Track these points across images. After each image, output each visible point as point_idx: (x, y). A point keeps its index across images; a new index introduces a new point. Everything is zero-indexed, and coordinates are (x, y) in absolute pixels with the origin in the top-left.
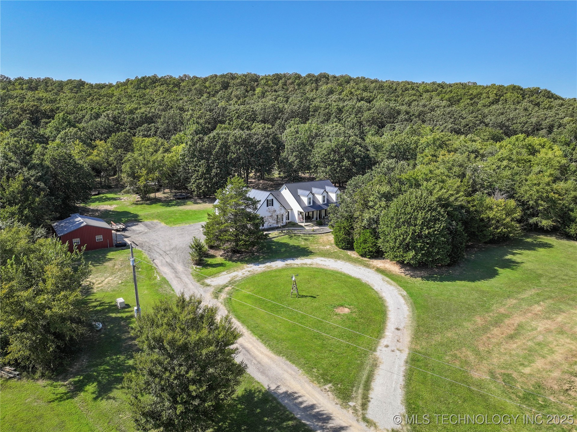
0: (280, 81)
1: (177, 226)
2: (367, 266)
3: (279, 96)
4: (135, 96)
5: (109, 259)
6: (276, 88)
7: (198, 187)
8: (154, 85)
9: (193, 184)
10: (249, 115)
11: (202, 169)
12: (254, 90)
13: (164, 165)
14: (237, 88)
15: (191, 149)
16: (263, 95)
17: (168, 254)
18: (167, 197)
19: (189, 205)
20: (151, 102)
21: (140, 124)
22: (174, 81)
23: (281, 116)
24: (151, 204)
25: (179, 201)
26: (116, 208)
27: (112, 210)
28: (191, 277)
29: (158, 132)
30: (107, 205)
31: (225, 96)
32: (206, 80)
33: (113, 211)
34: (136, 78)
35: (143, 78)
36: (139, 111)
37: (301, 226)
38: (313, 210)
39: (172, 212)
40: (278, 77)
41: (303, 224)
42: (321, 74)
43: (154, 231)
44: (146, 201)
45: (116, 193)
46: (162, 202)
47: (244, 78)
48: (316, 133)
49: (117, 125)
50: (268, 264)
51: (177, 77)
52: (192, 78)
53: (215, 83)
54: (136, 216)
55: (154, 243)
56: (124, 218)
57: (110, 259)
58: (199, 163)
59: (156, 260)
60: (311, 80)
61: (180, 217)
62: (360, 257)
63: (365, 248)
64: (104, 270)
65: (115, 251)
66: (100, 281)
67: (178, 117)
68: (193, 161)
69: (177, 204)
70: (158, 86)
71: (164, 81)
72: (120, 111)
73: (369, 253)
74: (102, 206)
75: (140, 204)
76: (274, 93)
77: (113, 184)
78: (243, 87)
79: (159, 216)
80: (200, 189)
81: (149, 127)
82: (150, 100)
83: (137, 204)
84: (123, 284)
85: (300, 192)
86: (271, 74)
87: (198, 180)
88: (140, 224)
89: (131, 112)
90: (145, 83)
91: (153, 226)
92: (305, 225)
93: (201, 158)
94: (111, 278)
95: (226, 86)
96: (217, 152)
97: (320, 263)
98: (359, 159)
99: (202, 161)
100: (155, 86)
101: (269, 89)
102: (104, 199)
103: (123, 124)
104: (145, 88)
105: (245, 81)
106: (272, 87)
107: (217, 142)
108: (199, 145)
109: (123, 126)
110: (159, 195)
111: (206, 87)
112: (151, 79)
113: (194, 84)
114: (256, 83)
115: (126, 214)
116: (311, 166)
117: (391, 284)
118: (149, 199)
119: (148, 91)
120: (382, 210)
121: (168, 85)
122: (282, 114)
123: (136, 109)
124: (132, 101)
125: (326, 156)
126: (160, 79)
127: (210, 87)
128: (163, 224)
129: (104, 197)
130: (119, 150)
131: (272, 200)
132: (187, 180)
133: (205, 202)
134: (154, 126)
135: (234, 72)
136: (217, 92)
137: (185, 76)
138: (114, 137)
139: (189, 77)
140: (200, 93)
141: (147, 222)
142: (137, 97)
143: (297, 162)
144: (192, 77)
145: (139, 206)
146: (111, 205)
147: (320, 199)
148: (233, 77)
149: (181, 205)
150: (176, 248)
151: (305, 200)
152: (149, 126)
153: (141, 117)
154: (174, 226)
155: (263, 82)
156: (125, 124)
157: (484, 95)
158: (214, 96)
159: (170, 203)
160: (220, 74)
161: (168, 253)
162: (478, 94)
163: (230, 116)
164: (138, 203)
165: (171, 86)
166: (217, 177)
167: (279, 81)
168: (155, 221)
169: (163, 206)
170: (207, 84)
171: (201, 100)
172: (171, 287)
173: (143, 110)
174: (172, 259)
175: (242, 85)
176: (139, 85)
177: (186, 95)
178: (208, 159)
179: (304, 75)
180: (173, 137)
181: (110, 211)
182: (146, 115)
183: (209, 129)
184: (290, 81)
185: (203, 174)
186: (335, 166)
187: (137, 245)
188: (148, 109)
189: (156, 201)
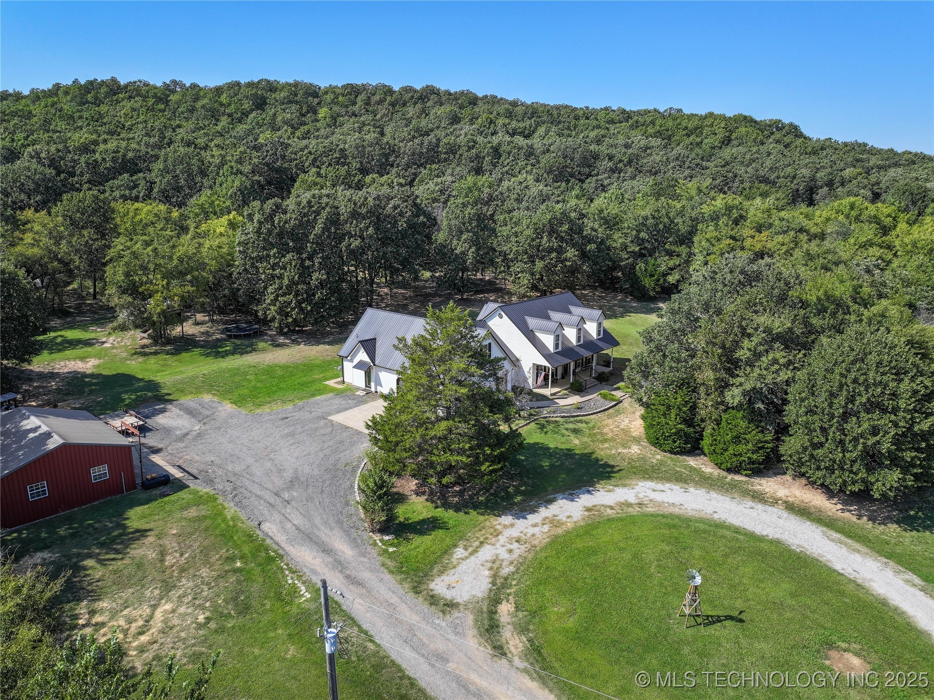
0: (359, 98)
1: (266, 409)
2: (760, 497)
3: (364, 124)
4: (81, 117)
5: (137, 531)
6: (356, 109)
7: (281, 311)
8: (115, 98)
9: (269, 304)
10: (336, 158)
11: (290, 274)
12: (315, 112)
13: (202, 266)
14: (283, 107)
15: (264, 230)
16: (334, 121)
17: (288, 502)
18: (207, 333)
19: (264, 350)
20: (119, 130)
21: (114, 173)
22: (156, 91)
23: (394, 161)
24: (177, 352)
25: (238, 342)
26: (98, 366)
27: (89, 372)
28: (387, 577)
29: (155, 190)
30: (75, 359)
31: (265, 122)
32: (218, 91)
33: (92, 376)
34: (74, 82)
35: (91, 83)
36: (102, 147)
37: (544, 398)
38: (567, 361)
39: (235, 372)
40: (353, 91)
41: (547, 392)
42: (428, 86)
43: (219, 428)
44: (164, 344)
45: (84, 327)
46: (202, 347)
47: (293, 89)
48: (490, 195)
49: (62, 176)
50: (544, 512)
51: (159, 84)
52: (190, 87)
53: (240, 96)
54: (153, 386)
55: (238, 468)
56: (126, 392)
57: (142, 533)
58: (283, 260)
59: (268, 524)
60: (412, 97)
61: (259, 385)
62: (725, 474)
63: (740, 455)
64: (140, 574)
65: (147, 502)
66: (141, 623)
67: (194, 161)
68: (268, 256)
69: (238, 351)
70: (123, 100)
71: (135, 90)
72: (60, 147)
73: (749, 464)
74: (62, 364)
75: (151, 353)
76: (353, 119)
77: (70, 303)
78: (294, 107)
79: (209, 385)
80: (287, 315)
81: (132, 181)
82: (117, 127)
83: (145, 354)
84: (213, 625)
85: (532, 322)
86: (340, 85)
87: (282, 296)
88: (169, 407)
89: (85, 149)
90: (97, 93)
91: (208, 413)
92: (552, 395)
93: (284, 250)
94: (168, 607)
95: (260, 104)
96: (318, 236)
97: (658, 497)
98: (593, 246)
99: (289, 256)
100: (117, 100)
101: (343, 111)
102: (61, 344)
103: (72, 174)
104: (97, 102)
105: (296, 95)
106: (347, 107)
107: (318, 213)
108: (280, 222)
109: (76, 179)
110: (189, 328)
111: (222, 104)
112: (107, 86)
113: (196, 99)
114: (316, 100)
115: (125, 380)
116: (497, 260)
117: (858, 551)
118: (169, 341)
119: (103, 108)
120: (780, 369)
121: (145, 97)
122: (397, 157)
123: (96, 143)
124: (78, 127)
125: (533, 240)
126: (126, 86)
127: (229, 105)
128: (228, 407)
129: (59, 340)
130: (85, 232)
131: (490, 344)
132: (254, 297)
133: (295, 342)
134: (145, 178)
135: (271, 78)
136: (246, 114)
137: (174, 82)
138: (68, 202)
139: (183, 86)
140: (214, 115)
141: (187, 400)
142: (87, 119)
143: (473, 252)
144: (188, 85)
145: (152, 360)
146: (83, 359)
147: (571, 334)
148: (272, 87)
149: (247, 353)
150: (297, 478)
151: (548, 341)
152: (134, 178)
153: (114, 160)
154: (259, 411)
155: (329, 97)
156: (78, 172)
157: (707, 130)
158: (240, 121)
159: (221, 347)
160: (247, 81)
161: (286, 496)
162: (696, 129)
163: (296, 159)
164: (147, 350)
165: (151, 102)
166: (322, 289)
167: (357, 97)
168: (207, 398)
169: (207, 355)
170: (224, 98)
171: (219, 128)
172: (359, 626)
173: (112, 145)
174: (307, 516)
175: (290, 102)
176: (82, 96)
177: (187, 119)
178: (299, 250)
179: (396, 88)
180: (193, 201)
181: (84, 375)
182: (124, 156)
183: (262, 185)
184: (377, 98)
185: (292, 283)
186: (552, 259)
187: (196, 478)
188: (124, 144)
189: (185, 344)
